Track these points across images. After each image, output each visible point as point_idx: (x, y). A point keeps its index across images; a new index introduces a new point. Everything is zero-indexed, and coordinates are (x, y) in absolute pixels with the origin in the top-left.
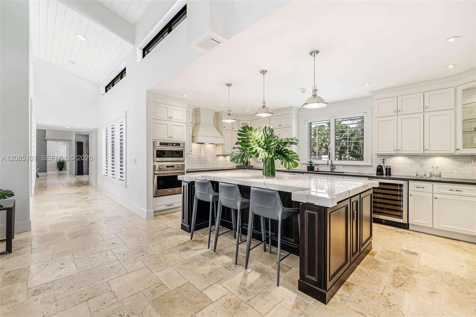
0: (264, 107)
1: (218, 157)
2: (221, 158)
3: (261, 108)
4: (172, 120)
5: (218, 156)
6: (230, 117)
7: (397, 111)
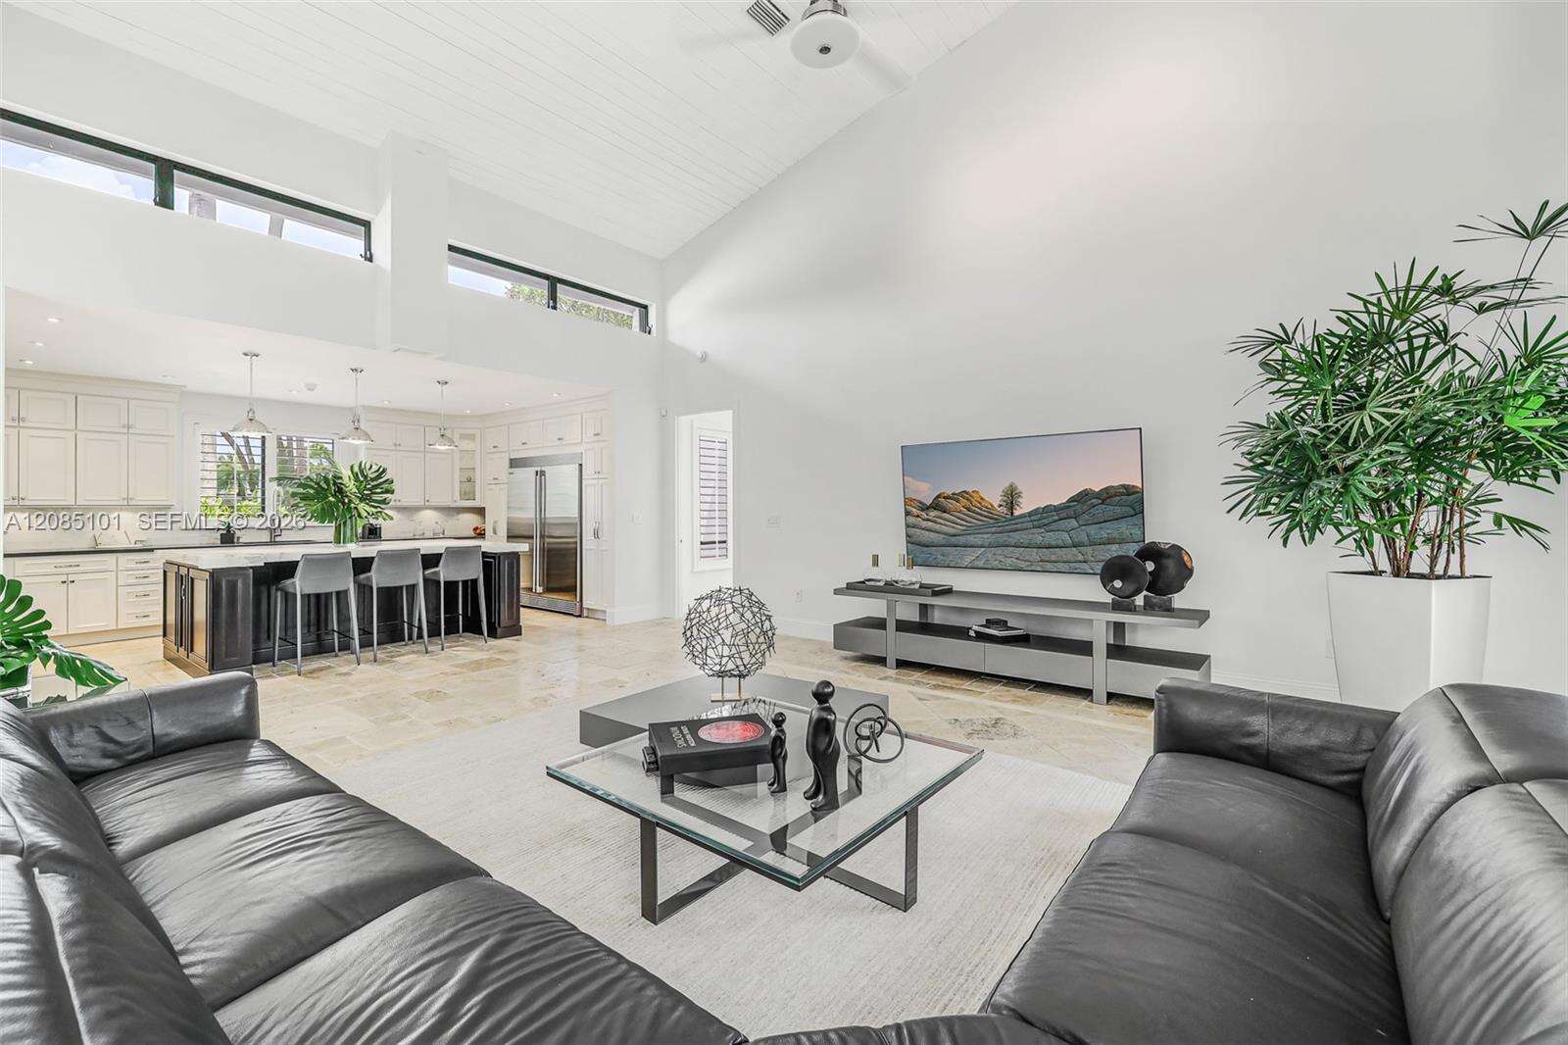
7: (395, 445)
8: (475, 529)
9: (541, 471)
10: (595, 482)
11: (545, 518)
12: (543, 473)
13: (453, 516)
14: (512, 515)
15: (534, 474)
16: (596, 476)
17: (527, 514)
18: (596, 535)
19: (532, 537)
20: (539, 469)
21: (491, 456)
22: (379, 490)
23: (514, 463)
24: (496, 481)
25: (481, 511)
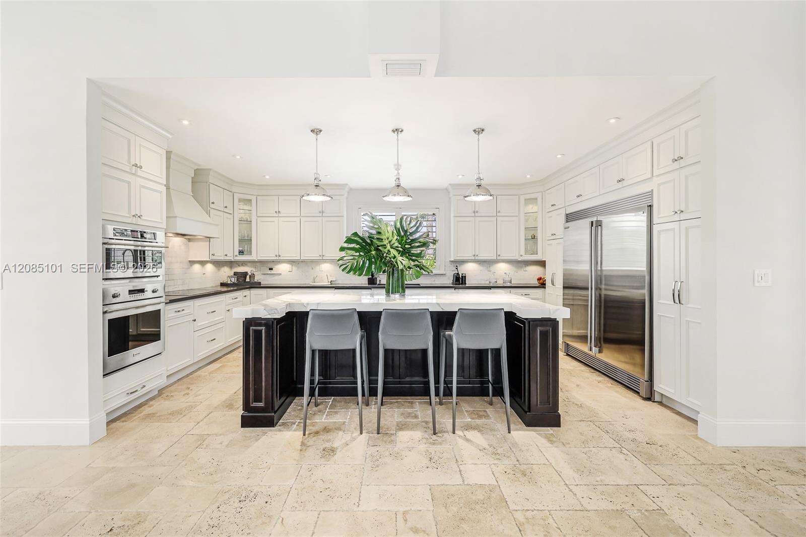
0: (398, 186)
1: (191, 266)
2: (197, 267)
3: (393, 187)
4: (139, 172)
5: (192, 263)
6: (317, 190)
7: (474, 212)
8: (539, 279)
9: (597, 221)
10: (675, 225)
11: (601, 270)
12: (599, 224)
13: (521, 267)
14: (569, 267)
15: (589, 225)
16: (676, 218)
17: (583, 267)
18: (677, 298)
19: (587, 289)
20: (594, 219)
21: (550, 214)
22: (417, 244)
23: (570, 218)
24: (554, 237)
25: (542, 264)
